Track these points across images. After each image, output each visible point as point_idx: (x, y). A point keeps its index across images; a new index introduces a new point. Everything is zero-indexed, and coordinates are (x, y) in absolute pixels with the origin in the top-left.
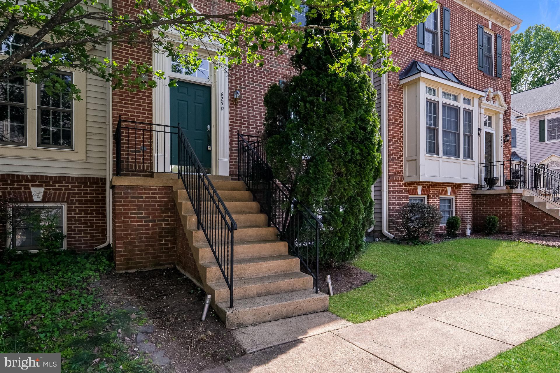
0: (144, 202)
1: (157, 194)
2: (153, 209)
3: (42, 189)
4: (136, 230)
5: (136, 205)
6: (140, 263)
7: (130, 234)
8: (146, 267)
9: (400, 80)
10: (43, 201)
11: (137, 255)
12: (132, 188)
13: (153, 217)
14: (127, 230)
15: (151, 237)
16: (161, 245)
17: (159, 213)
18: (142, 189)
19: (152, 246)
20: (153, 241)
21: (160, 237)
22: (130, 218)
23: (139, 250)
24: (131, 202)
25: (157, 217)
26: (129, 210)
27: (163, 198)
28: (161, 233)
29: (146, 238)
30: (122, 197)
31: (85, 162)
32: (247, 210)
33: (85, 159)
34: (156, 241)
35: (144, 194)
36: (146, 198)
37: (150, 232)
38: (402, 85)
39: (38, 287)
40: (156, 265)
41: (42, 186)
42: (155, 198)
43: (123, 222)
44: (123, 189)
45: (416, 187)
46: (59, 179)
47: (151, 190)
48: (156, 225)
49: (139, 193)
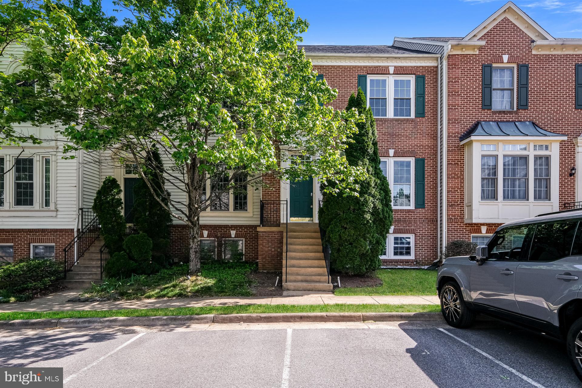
0: (270, 239)
1: (276, 235)
2: (274, 242)
3: (235, 232)
4: (267, 252)
5: (267, 240)
6: (268, 268)
7: (264, 254)
8: (271, 270)
9: (461, 141)
10: (235, 237)
11: (267, 264)
12: (265, 232)
13: (274, 246)
14: (263, 252)
15: (273, 256)
16: (277, 260)
17: (277, 244)
18: (269, 233)
19: (274, 260)
20: (274, 258)
21: (277, 256)
22: (264, 246)
23: (268, 262)
24: (265, 239)
25: (276, 246)
26: (264, 242)
27: (279, 237)
28: (278, 254)
29: (271, 256)
30: (261, 237)
31: (252, 217)
32: (316, 244)
33: (252, 215)
34: (275, 258)
35: (270, 235)
36: (271, 237)
37: (273, 253)
38: (463, 145)
39: (229, 272)
40: (275, 269)
41: (235, 230)
42: (275, 237)
43: (261, 248)
44: (261, 233)
45: (480, 227)
46: (241, 227)
47: (273, 233)
48: (276, 250)
49: (268, 235)
